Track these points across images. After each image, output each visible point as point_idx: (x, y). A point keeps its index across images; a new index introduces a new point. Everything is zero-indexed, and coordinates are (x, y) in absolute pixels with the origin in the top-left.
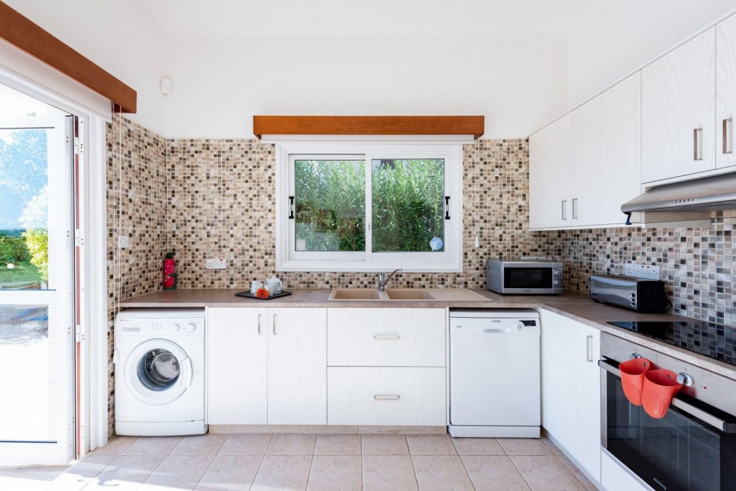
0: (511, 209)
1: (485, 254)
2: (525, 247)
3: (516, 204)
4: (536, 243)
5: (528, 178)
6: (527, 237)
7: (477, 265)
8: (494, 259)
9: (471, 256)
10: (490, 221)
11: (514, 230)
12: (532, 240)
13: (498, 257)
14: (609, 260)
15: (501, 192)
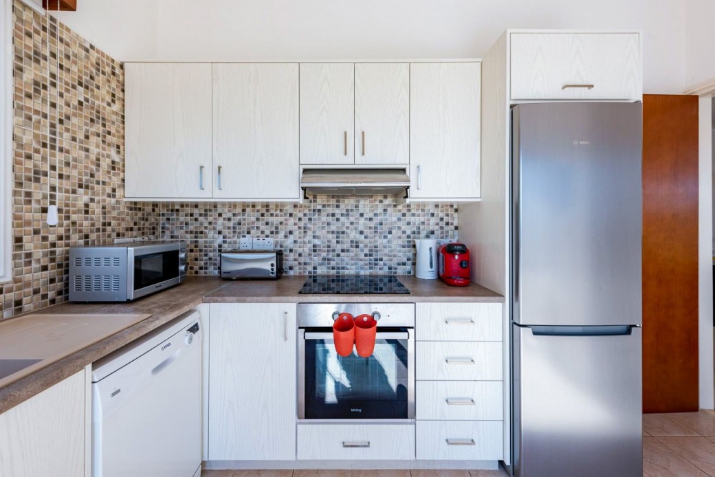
0: (101, 163)
1: (60, 238)
2: (119, 225)
3: (108, 156)
4: (132, 219)
5: (123, 122)
6: (122, 209)
7: (45, 261)
8: (76, 245)
9: (29, 245)
10: (68, 177)
11: (105, 197)
12: (128, 214)
13: (82, 242)
14: (221, 236)
15: (87, 131)
